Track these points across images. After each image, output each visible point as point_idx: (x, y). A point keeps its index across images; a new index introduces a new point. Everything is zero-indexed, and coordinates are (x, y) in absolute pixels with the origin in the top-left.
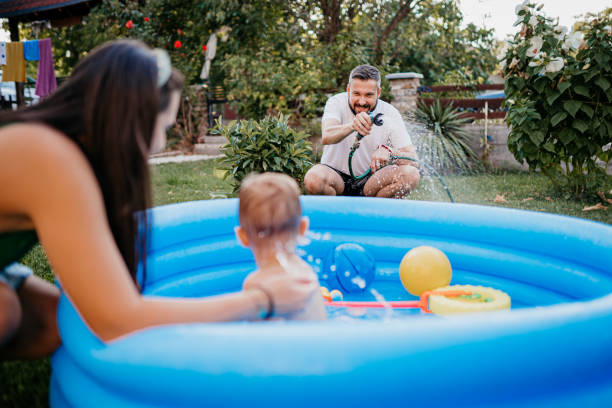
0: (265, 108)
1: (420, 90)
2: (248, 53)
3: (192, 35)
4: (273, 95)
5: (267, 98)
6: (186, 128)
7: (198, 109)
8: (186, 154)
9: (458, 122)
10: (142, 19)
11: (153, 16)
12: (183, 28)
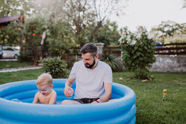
0: (59, 53)
1: (103, 48)
2: (54, 37)
3: (38, 32)
4: (61, 49)
5: (60, 50)
6: (36, 59)
7: (40, 53)
8: (35, 67)
9: (114, 57)
10: (23, 27)
11: (26, 27)
12: (35, 30)
